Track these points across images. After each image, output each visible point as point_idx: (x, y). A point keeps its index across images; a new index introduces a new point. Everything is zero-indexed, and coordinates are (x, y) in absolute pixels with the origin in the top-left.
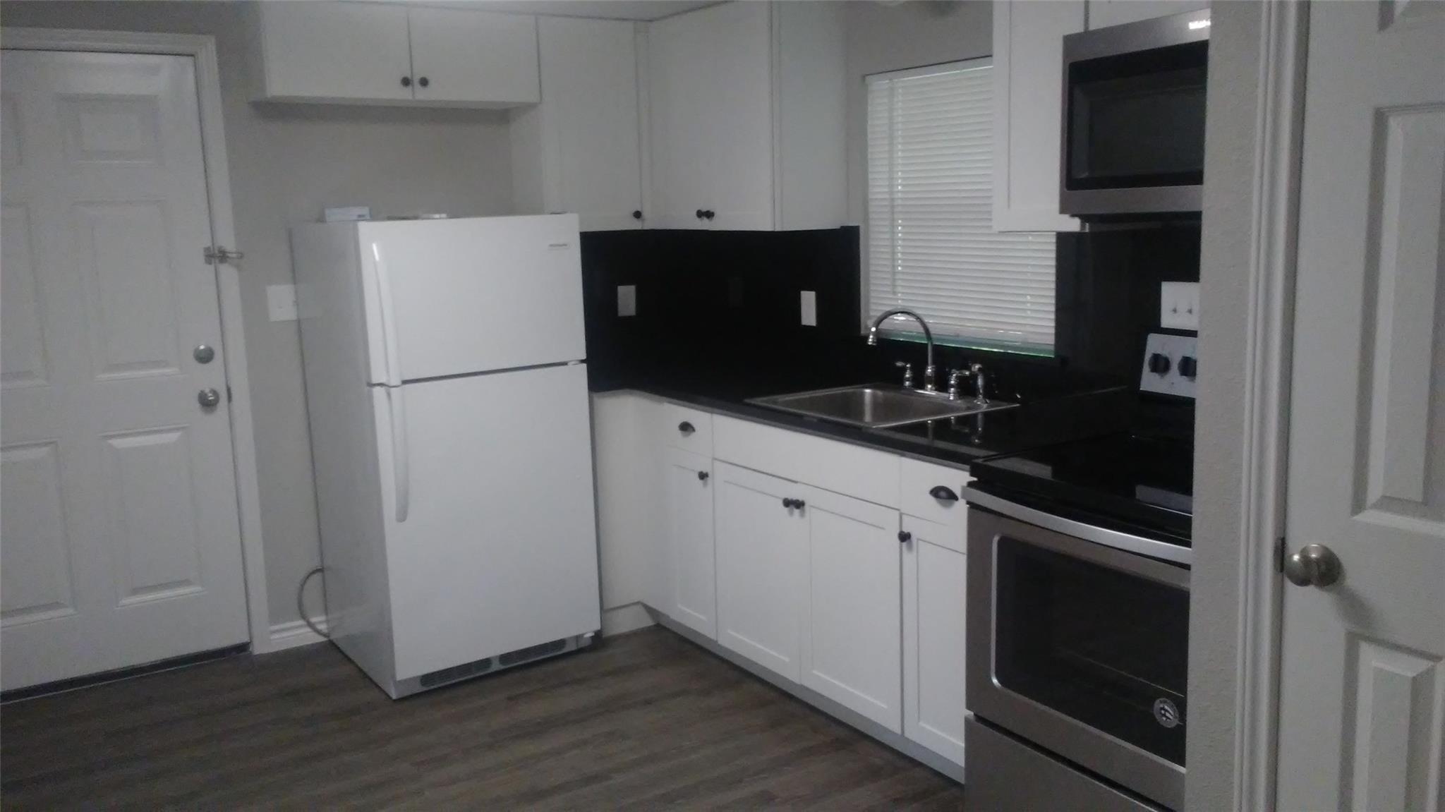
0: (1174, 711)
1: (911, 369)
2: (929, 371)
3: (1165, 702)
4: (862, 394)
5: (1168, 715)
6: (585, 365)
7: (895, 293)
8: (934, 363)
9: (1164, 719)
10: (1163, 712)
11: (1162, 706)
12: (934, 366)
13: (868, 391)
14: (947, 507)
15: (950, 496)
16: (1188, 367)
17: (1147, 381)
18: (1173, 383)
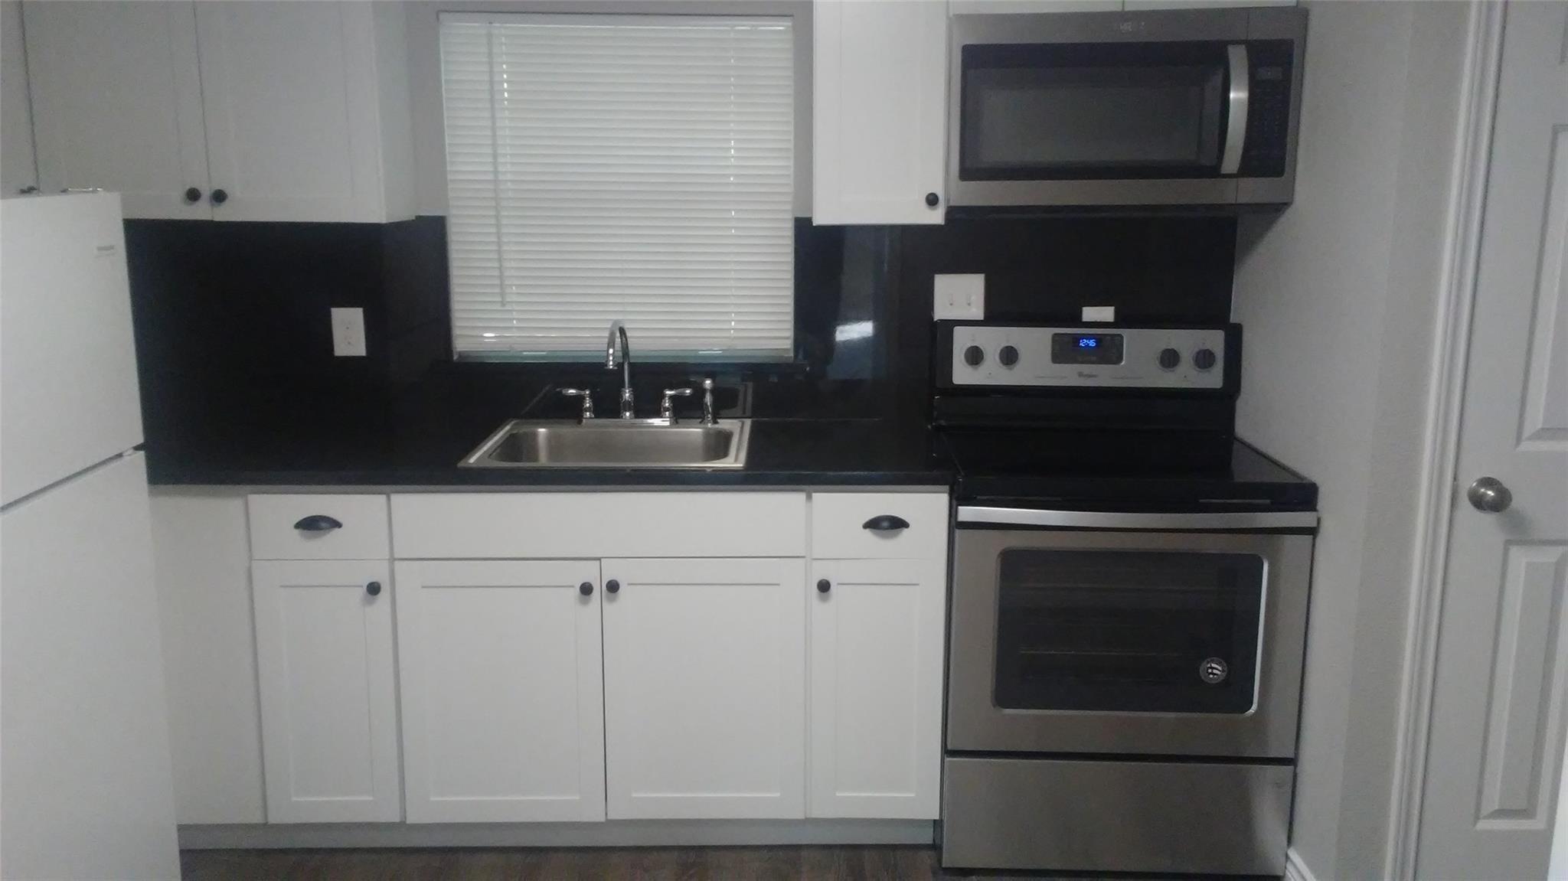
0: (1223, 667)
1: (591, 397)
2: (627, 395)
3: (1213, 661)
4: (535, 435)
5: (1215, 671)
6: (142, 454)
7: (503, 304)
8: (631, 385)
9: (1211, 676)
10: (1210, 671)
11: (1209, 665)
12: (631, 389)
13: (542, 430)
14: (895, 536)
15: (896, 524)
16: (1009, 356)
17: (963, 374)
18: (991, 374)
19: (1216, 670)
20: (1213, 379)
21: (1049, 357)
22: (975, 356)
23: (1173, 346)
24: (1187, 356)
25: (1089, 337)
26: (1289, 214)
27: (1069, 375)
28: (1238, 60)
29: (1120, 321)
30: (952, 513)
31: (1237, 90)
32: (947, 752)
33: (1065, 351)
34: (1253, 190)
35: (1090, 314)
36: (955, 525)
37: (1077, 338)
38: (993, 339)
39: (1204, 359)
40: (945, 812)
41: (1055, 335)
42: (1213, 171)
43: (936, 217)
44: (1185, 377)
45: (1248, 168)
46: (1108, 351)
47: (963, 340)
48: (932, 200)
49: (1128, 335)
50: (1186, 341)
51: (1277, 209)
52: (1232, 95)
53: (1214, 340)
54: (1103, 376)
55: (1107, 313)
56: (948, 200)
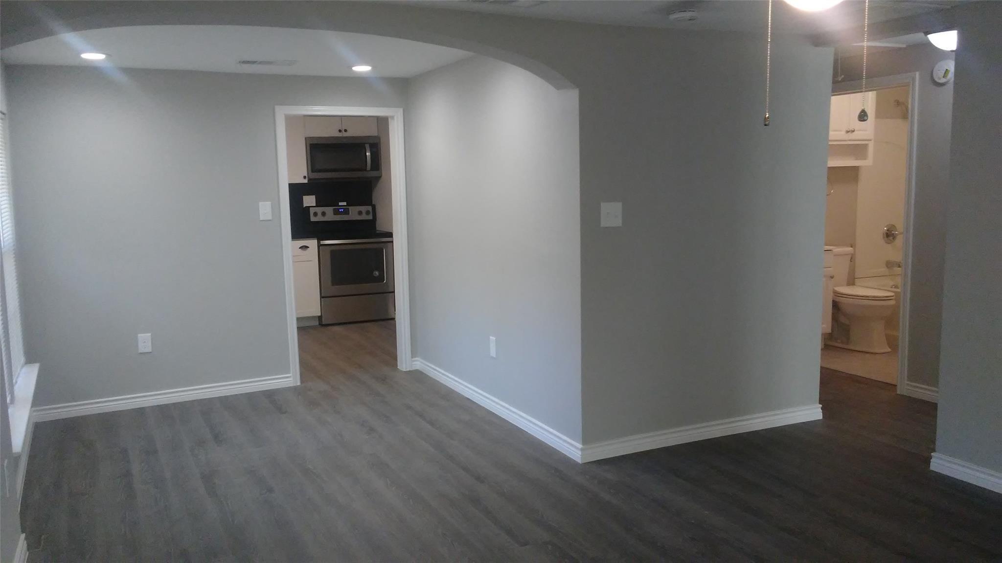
10: (375, 274)
14: (305, 250)
15: (307, 247)
16: (324, 214)
17: (313, 219)
18: (320, 218)
19: (377, 273)
20: (370, 217)
21: (332, 213)
22: (315, 214)
23: (361, 210)
24: (364, 212)
25: (342, 209)
26: (382, 180)
27: (338, 218)
28: (367, 146)
29: (348, 205)
30: (318, 242)
31: (368, 153)
32: (322, 297)
33: (336, 212)
34: (374, 174)
35: (340, 204)
36: (319, 246)
37: (339, 209)
38: (319, 210)
39: (368, 213)
40: (323, 314)
41: (334, 209)
42: (366, 170)
43: (306, 181)
44: (364, 217)
45: (372, 169)
46: (346, 212)
47: (312, 211)
48: (305, 177)
49: (350, 208)
50: (363, 209)
51: (379, 177)
52: (367, 154)
53: (370, 208)
54: (345, 218)
55: (345, 204)
56: (308, 177)
